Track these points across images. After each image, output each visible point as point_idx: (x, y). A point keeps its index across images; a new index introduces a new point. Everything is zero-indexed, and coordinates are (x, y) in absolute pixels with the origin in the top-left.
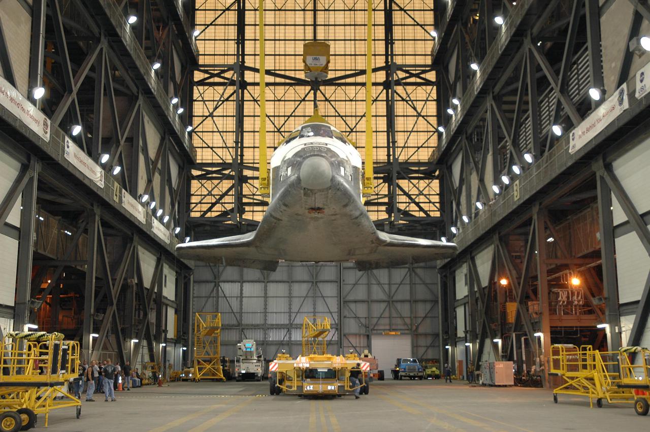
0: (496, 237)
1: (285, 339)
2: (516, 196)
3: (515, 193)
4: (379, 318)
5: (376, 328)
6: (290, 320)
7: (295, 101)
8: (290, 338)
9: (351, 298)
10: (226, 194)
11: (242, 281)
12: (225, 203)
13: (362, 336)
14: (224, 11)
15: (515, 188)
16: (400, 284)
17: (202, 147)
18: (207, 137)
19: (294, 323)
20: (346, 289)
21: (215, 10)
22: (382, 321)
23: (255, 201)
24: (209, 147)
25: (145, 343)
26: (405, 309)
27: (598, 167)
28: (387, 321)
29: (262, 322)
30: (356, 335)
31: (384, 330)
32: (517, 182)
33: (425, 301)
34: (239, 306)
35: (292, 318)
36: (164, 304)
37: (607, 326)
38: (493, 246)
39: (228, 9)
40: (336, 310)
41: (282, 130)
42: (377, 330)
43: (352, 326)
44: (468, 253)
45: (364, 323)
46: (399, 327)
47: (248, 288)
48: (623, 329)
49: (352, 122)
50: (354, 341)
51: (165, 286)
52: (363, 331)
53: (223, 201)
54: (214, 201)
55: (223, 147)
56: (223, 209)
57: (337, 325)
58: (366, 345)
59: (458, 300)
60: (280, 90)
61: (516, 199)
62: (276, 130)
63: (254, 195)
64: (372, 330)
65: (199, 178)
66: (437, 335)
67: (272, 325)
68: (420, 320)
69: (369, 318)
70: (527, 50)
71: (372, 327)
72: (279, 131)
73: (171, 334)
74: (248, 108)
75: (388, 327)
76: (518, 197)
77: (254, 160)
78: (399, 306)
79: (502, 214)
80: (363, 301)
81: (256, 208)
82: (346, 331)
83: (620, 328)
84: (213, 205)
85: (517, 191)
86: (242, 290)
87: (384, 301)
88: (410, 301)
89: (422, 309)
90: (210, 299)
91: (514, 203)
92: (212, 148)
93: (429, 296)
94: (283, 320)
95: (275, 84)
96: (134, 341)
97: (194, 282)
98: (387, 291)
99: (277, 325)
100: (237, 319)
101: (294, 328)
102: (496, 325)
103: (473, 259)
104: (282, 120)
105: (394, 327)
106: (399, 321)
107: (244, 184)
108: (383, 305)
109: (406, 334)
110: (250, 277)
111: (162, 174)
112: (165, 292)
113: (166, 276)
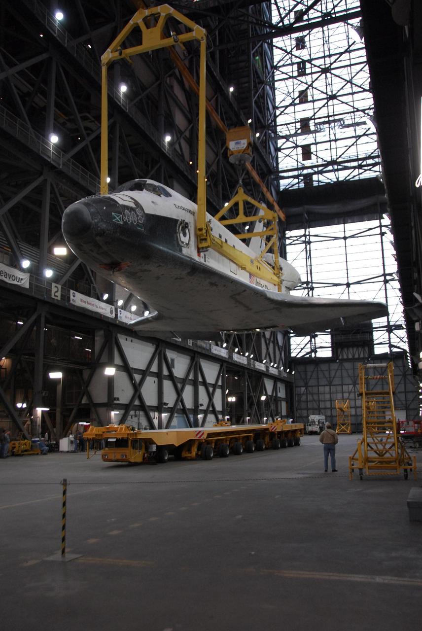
11: (319, 386)
16: (398, 384)
25: (271, 419)
34: (318, 398)
36: (279, 400)
47: (322, 389)
51: (279, 392)
73: (284, 413)
84: (302, 349)
86: (318, 390)
89: (411, 396)
96: (265, 419)
97: (296, 387)
100: (317, 405)
106: (400, 403)
109: (403, 409)
110: (323, 384)
111: (273, 342)
112: (279, 395)
113: (279, 388)
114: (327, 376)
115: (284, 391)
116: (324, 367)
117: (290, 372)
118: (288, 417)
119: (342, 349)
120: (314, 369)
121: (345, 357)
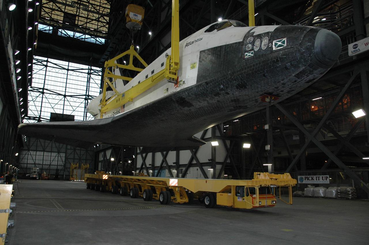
7: (58, 100)
9: (69, 157)
11: (37, 151)
14: (40, 70)
16: (83, 155)
20: (68, 155)
29: (42, 163)
30: (69, 168)
34: (35, 158)
40: (64, 161)
41: (54, 108)
47: (38, 153)
49: (74, 108)
57: (64, 165)
59: (100, 161)
62: (52, 108)
65: (27, 119)
74: (44, 100)
78: (82, 161)
80: (72, 159)
82: (67, 167)
87: (78, 159)
88: (85, 160)
89: (88, 162)
90: (26, 155)
92: (31, 110)
93: (91, 159)
94: (48, 163)
98: (79, 156)
100: (34, 161)
103: (105, 152)
104: (54, 105)
110: (39, 150)
114: (43, 145)
120: (36, 140)
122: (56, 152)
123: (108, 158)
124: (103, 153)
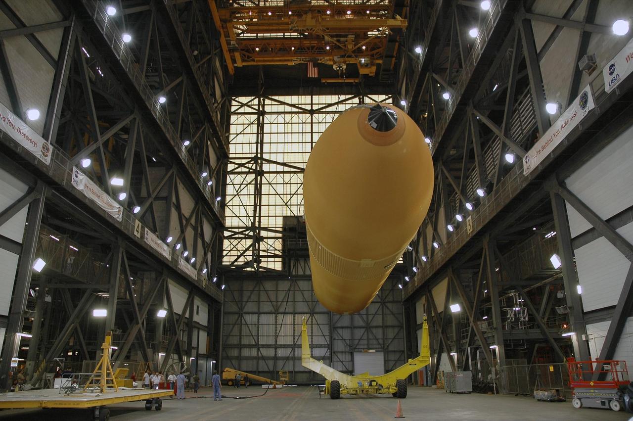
0: (450, 270)
1: (290, 356)
2: (470, 230)
3: (468, 228)
4: (360, 340)
5: (357, 347)
6: (294, 341)
7: (298, 184)
8: (294, 354)
9: (339, 325)
10: (248, 249)
11: (259, 313)
12: (247, 256)
13: (347, 354)
14: (249, 124)
15: (468, 224)
16: (375, 315)
17: (232, 217)
18: (235, 209)
19: (298, 343)
20: (335, 318)
21: (244, 124)
22: (362, 342)
23: (269, 254)
24: (236, 216)
25: (174, 356)
26: (379, 333)
27: (551, 187)
28: (365, 342)
29: (274, 343)
30: (342, 352)
31: (363, 349)
32: (470, 218)
33: (393, 327)
34: (256, 332)
35: (296, 340)
37: (573, 335)
38: (447, 279)
39: (252, 123)
40: (328, 334)
41: (288, 204)
42: (359, 348)
43: (339, 346)
44: (426, 287)
45: (348, 343)
46: (375, 346)
47: (264, 318)
48: (590, 337)
50: (340, 356)
52: (348, 349)
53: (246, 254)
54: (239, 254)
55: (246, 217)
56: (246, 261)
57: (328, 345)
58: (350, 360)
59: (418, 325)
60: (287, 177)
61: (469, 232)
62: (284, 204)
63: (268, 250)
64: (354, 349)
65: (229, 238)
66: (403, 352)
67: (281, 345)
68: (390, 341)
69: (352, 339)
70: (470, 115)
71: (354, 347)
72: (286, 205)
73: (203, 349)
74: (265, 189)
75: (366, 347)
76: (471, 230)
77: (268, 225)
78: (374, 331)
79: (457, 248)
80: (347, 327)
81: (269, 259)
82: (336, 349)
83: (587, 336)
84: (239, 257)
85: (469, 225)
86: (258, 319)
87: (364, 327)
88: (382, 327)
89: (391, 333)
90: (236, 326)
91: (468, 236)
92: (238, 217)
93: (396, 323)
94: (289, 341)
95: (284, 172)
96: (162, 354)
97: (225, 313)
98: (365, 319)
99: (284, 345)
100: (255, 341)
101: (297, 347)
102: (452, 342)
103: (430, 292)
104: (289, 197)
105: (371, 347)
106: (375, 342)
107: (261, 242)
108: (363, 330)
109: (380, 351)
110: (265, 310)
111: (195, 229)
112: (196, 318)
113: (198, 307)
114: (273, 298)
115: (206, 316)
116: (269, 285)
117: (218, 284)
118: (207, 357)
119: (297, 260)
120: (255, 287)
121: (301, 273)
122: (307, 313)
123: (440, 309)
124: (423, 300)
